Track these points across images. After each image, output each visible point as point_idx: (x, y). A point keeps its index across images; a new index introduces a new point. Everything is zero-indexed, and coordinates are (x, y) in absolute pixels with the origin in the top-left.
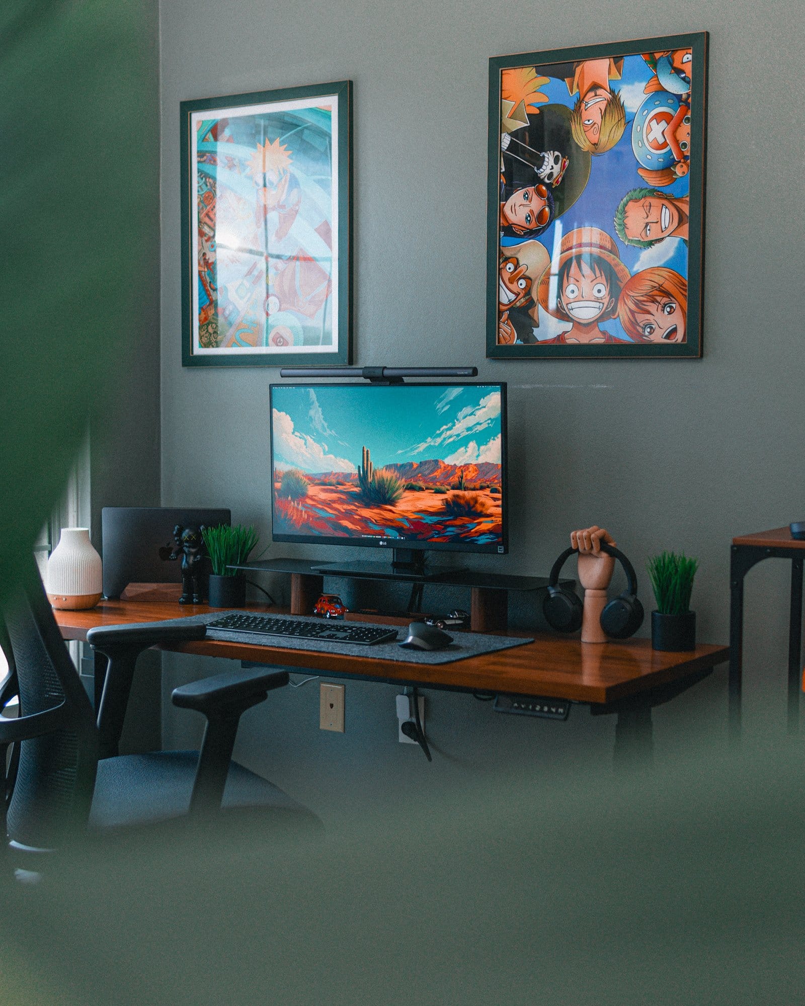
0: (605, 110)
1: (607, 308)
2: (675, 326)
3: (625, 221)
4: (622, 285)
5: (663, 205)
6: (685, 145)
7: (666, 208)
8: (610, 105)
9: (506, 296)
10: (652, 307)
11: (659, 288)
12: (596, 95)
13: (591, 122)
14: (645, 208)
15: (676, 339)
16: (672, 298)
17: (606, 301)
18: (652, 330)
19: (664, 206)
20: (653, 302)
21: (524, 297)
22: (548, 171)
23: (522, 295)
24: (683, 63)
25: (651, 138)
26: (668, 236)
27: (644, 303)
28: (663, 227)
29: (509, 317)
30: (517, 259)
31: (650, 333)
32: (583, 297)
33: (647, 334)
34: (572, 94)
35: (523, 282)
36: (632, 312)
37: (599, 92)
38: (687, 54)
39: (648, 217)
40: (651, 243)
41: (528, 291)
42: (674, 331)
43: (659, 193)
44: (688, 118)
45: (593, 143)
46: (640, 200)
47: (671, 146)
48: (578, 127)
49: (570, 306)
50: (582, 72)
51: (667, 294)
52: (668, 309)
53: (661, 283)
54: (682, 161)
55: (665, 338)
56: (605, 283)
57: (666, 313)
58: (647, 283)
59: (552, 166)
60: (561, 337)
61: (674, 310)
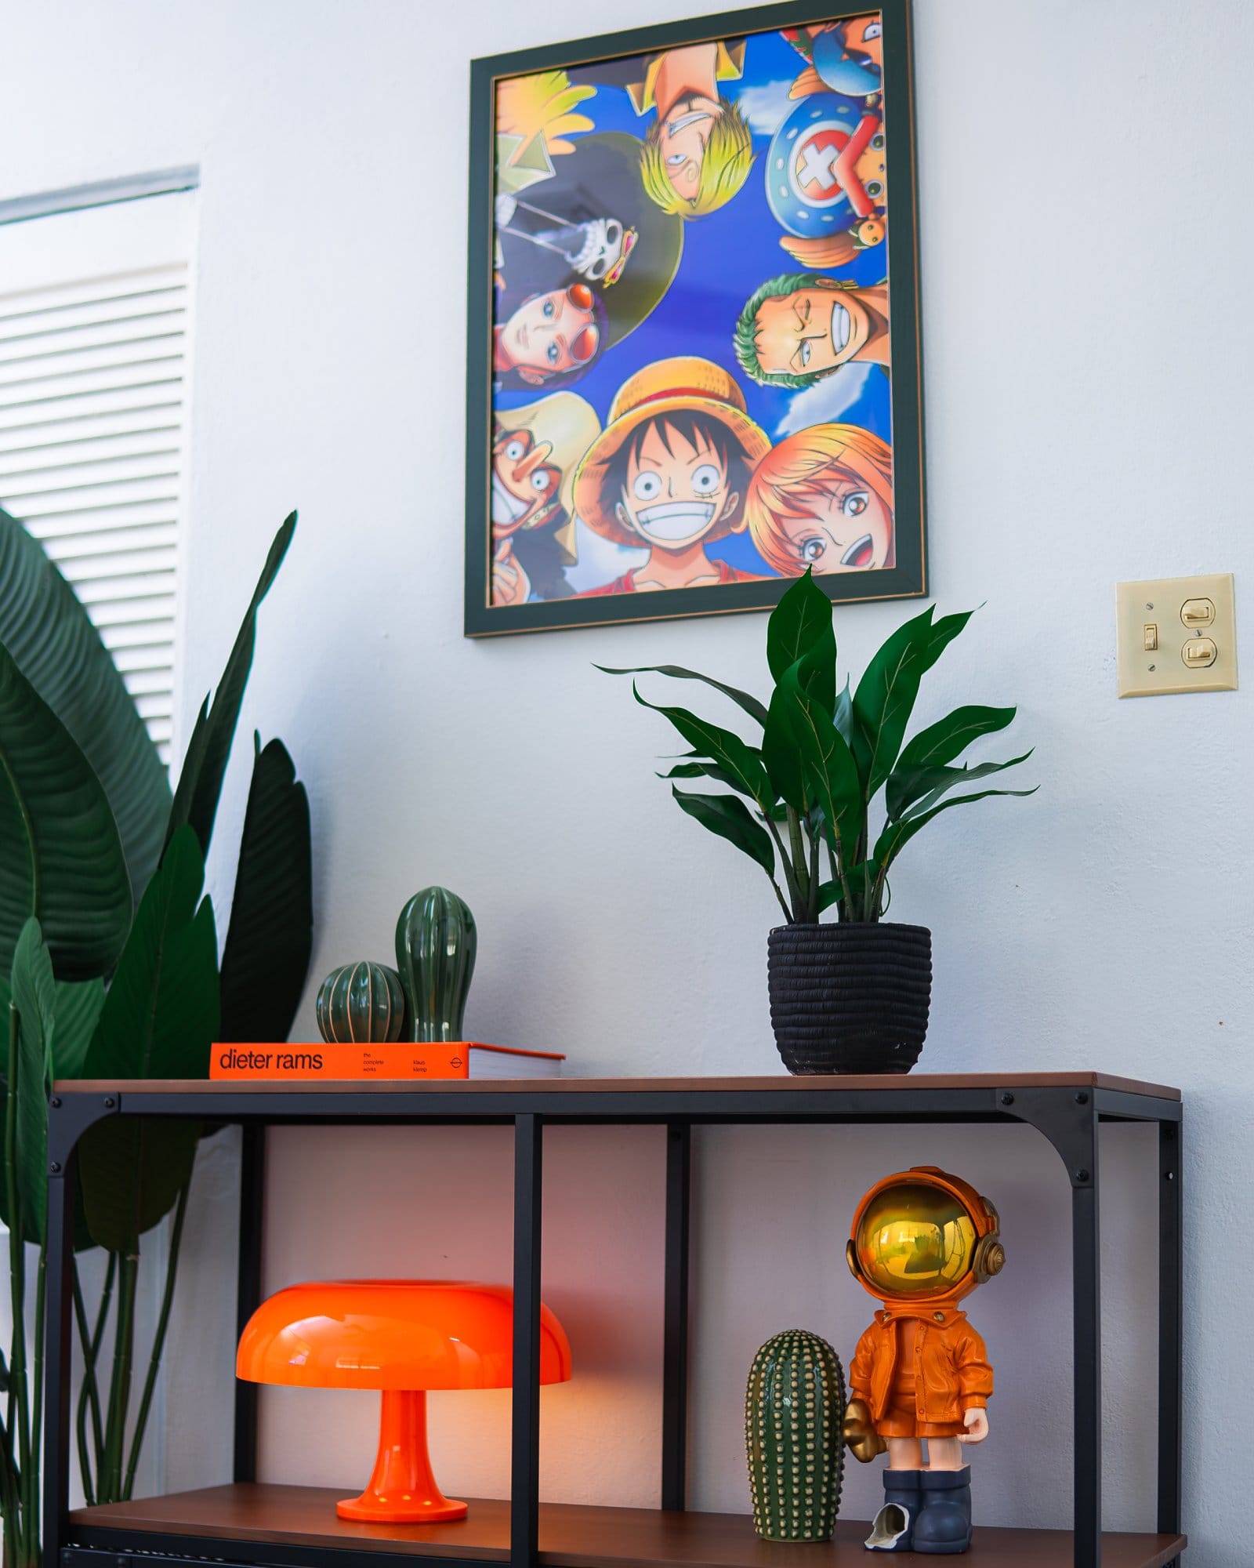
0: (710, 135)
1: (722, 514)
2: (868, 538)
3: (756, 340)
4: (752, 465)
5: (835, 303)
6: (876, 187)
7: (842, 307)
8: (719, 126)
9: (505, 509)
10: (819, 505)
11: (832, 464)
12: (690, 110)
13: (681, 159)
14: (798, 310)
15: (870, 564)
16: (862, 484)
17: (720, 500)
18: (820, 551)
19: (837, 305)
20: (820, 493)
21: (545, 505)
22: (593, 259)
23: (540, 502)
24: (864, 41)
25: (805, 178)
26: (849, 361)
27: (802, 497)
28: (837, 345)
29: (514, 551)
30: (530, 434)
31: (816, 556)
32: (671, 496)
33: (808, 558)
34: (641, 110)
35: (543, 478)
36: (776, 517)
37: (697, 103)
38: (872, 24)
39: (803, 327)
40: (811, 379)
41: (552, 493)
42: (867, 547)
43: (827, 281)
44: (880, 139)
45: (687, 198)
46: (786, 295)
47: (848, 190)
48: (655, 170)
49: (642, 516)
50: (662, 71)
51: (850, 475)
52: (853, 505)
53: (835, 455)
54: (872, 216)
55: (848, 563)
56: (717, 464)
57: (848, 513)
58: (806, 457)
59: (603, 248)
60: (626, 580)
61: (866, 505)
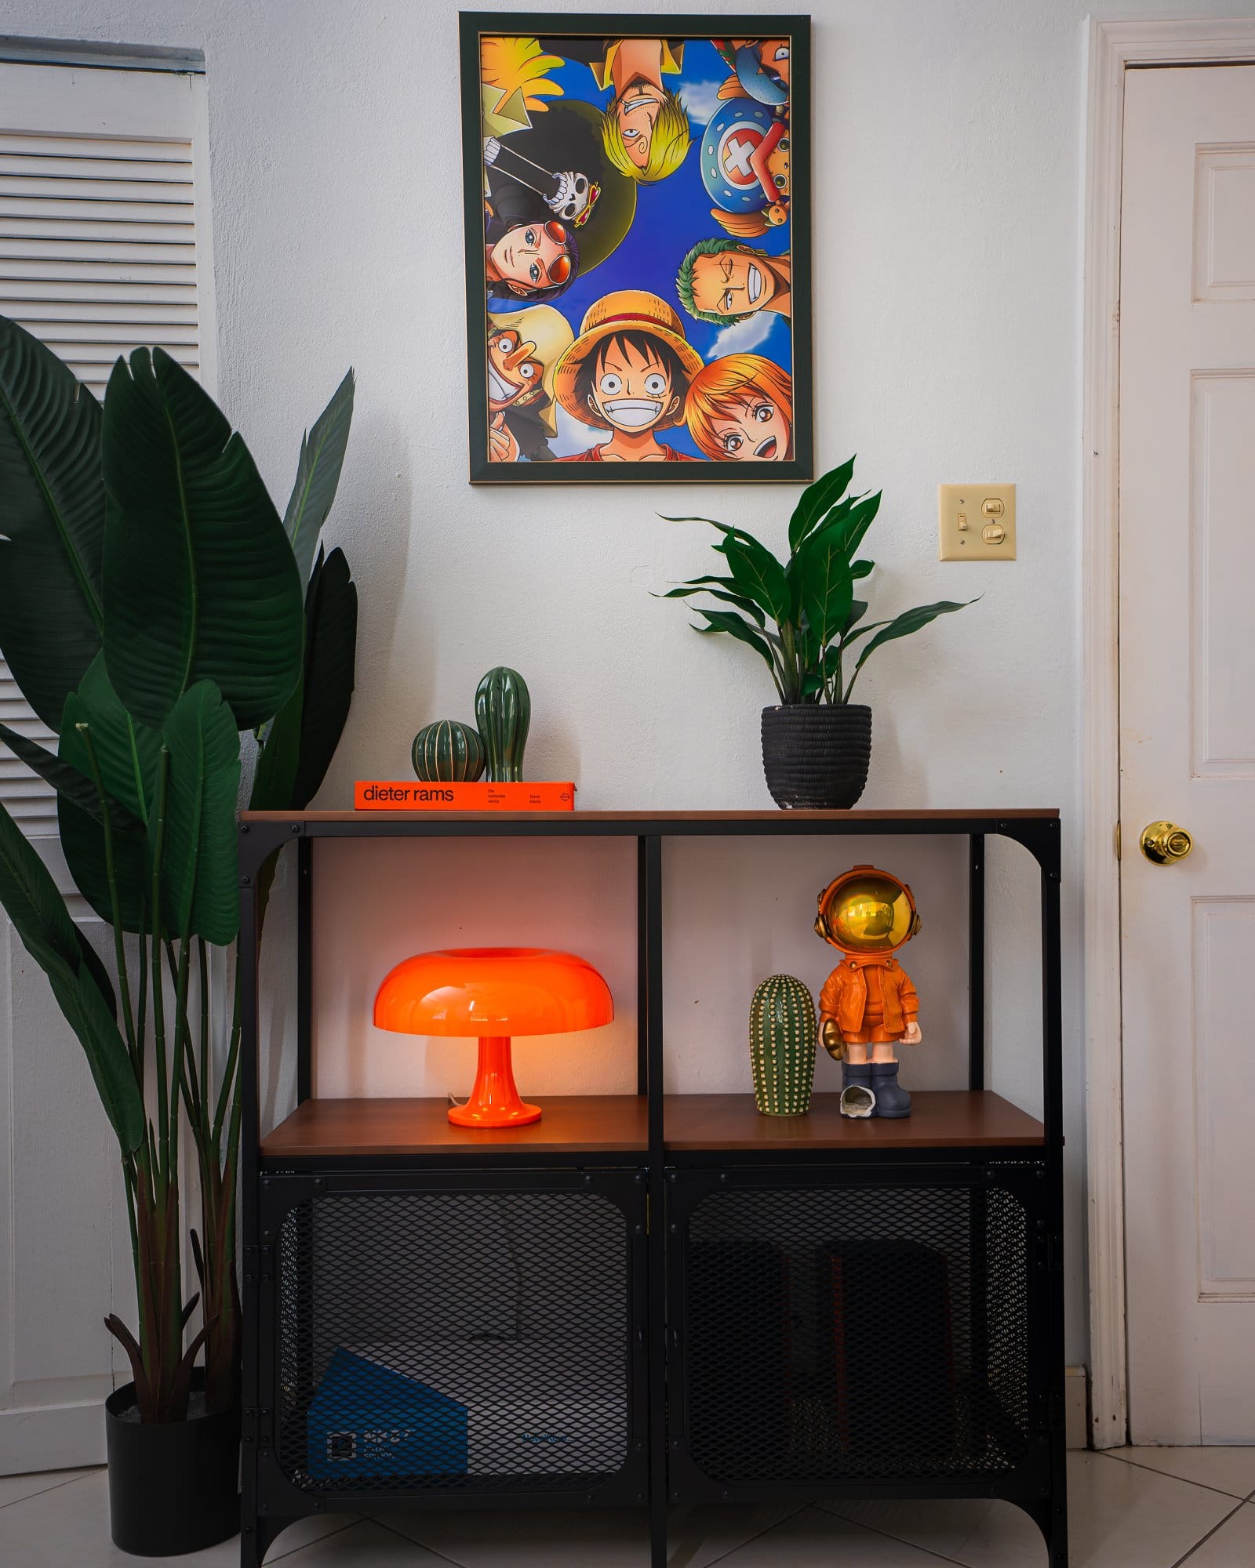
0: (657, 117)
1: (668, 410)
2: (773, 438)
3: (693, 284)
4: (690, 378)
5: (750, 264)
6: (782, 180)
8: (664, 110)
9: (498, 389)
10: (738, 411)
11: (748, 384)
12: (642, 93)
13: (634, 133)
14: (724, 267)
15: (774, 457)
16: (768, 399)
17: (666, 400)
18: (739, 444)
19: (752, 267)
20: (739, 403)
21: (531, 390)
22: (566, 202)
23: (527, 387)
24: (776, 60)
25: (730, 165)
26: (759, 310)
27: (726, 405)
28: (752, 296)
29: (506, 422)
30: (518, 334)
32: (629, 394)
33: (730, 448)
34: (602, 86)
35: (528, 368)
36: (707, 417)
37: (646, 89)
38: (782, 46)
39: (728, 280)
40: (733, 319)
41: (537, 381)
42: (773, 444)
43: (745, 247)
44: (785, 142)
45: (639, 165)
46: (715, 254)
47: (761, 179)
48: (613, 138)
49: (607, 406)
50: (618, 55)
51: (759, 392)
52: (763, 414)
53: (750, 377)
54: (778, 203)
55: (759, 455)
56: (664, 374)
57: (759, 419)
58: (729, 376)
59: (573, 195)
60: (593, 453)
61: (772, 415)
